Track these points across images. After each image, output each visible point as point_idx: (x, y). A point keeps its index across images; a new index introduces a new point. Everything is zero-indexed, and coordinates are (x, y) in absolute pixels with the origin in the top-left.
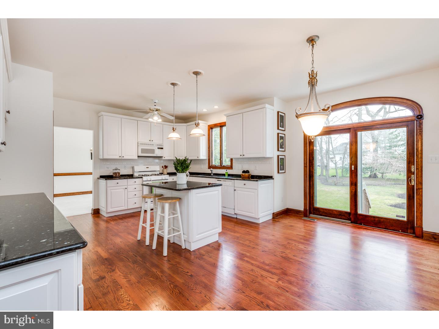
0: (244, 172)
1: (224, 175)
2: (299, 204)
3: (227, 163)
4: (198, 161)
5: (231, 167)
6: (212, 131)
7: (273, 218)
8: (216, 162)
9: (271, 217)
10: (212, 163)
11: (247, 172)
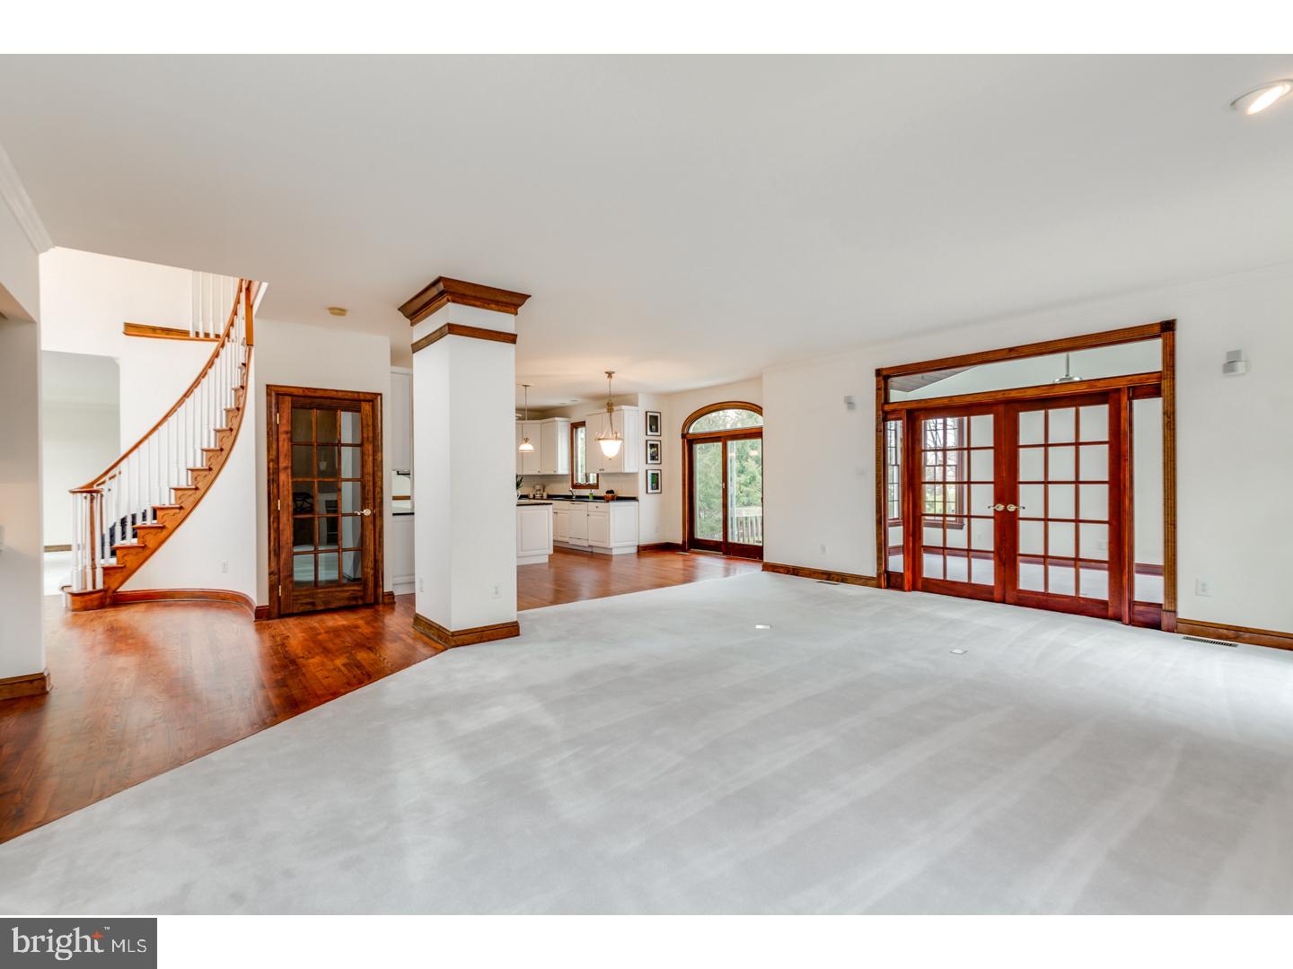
0: (608, 492)
1: (588, 497)
2: (677, 537)
3: (592, 480)
4: (554, 478)
5: (596, 486)
6: (576, 432)
7: (638, 551)
8: (581, 480)
9: (634, 550)
10: (577, 480)
11: (612, 492)
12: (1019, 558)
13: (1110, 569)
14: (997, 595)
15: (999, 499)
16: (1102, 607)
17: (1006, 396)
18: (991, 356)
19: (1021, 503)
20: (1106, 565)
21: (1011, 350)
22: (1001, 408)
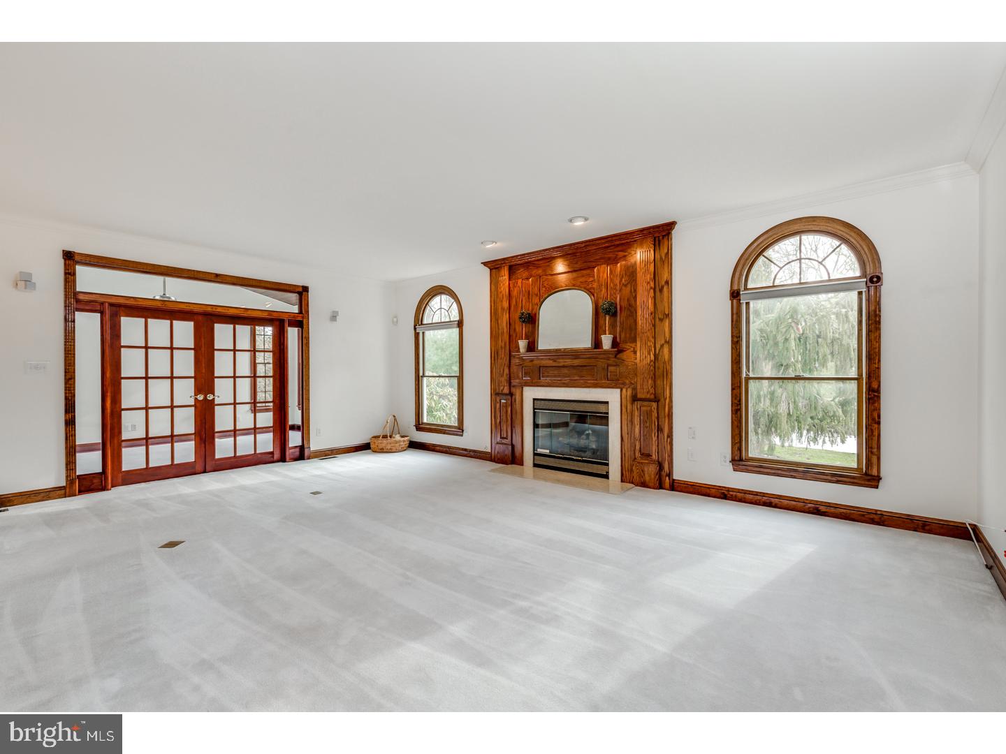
12: (216, 435)
13: (274, 432)
14: (199, 467)
15: (198, 390)
16: (271, 456)
17: (214, 310)
18: (201, 276)
19: (216, 394)
20: (272, 429)
21: (217, 275)
22: (200, 318)
